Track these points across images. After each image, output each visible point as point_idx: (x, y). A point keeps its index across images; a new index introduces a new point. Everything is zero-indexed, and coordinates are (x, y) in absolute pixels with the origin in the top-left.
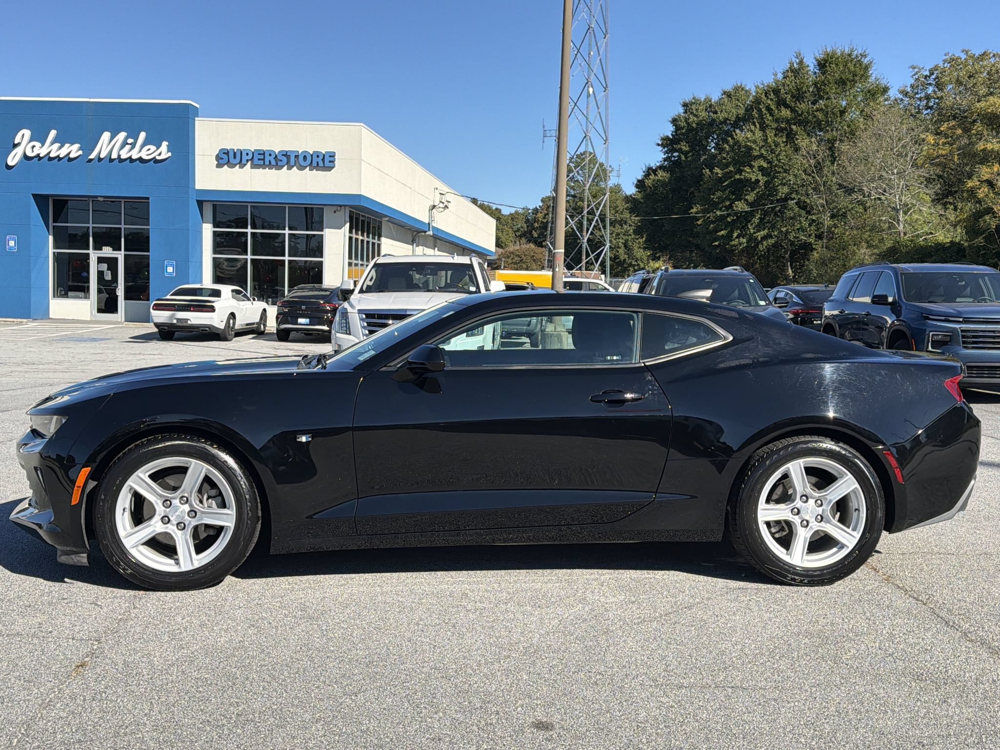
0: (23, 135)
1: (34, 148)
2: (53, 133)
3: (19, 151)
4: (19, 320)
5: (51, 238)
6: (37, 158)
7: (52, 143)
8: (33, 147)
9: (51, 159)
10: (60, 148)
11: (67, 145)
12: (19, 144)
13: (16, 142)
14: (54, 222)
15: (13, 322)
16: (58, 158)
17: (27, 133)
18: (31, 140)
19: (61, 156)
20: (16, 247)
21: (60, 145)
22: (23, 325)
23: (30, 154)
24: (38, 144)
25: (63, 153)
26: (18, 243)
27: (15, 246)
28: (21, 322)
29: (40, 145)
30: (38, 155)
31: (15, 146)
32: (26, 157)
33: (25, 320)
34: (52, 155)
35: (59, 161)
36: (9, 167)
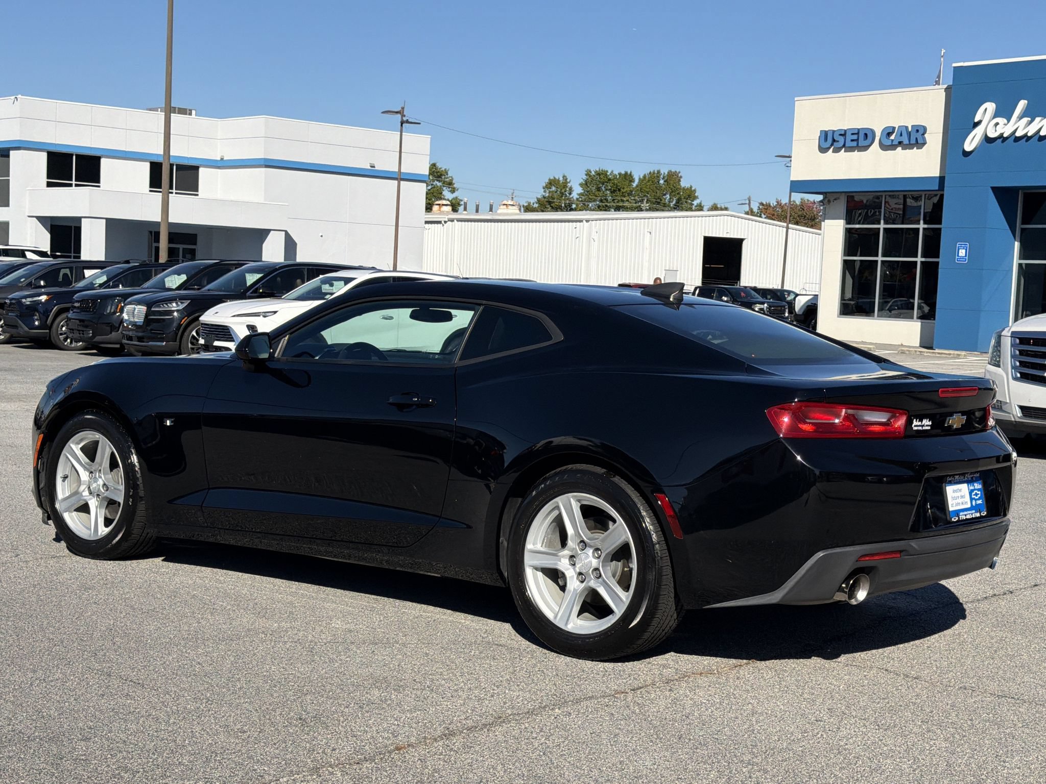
0: (986, 109)
1: (998, 127)
2: (1022, 104)
3: (978, 133)
4: (956, 352)
5: (1017, 245)
6: (1001, 140)
7: (1020, 118)
8: (997, 124)
9: (1017, 139)
10: (1030, 123)
11: (1038, 119)
12: (979, 123)
13: (976, 120)
14: (1023, 223)
15: (950, 354)
16: (1026, 138)
17: (990, 107)
18: (995, 116)
19: (1029, 134)
20: (967, 258)
21: (1030, 119)
22: (961, 359)
23: (992, 134)
24: (1001, 121)
25: (1031, 130)
26: (970, 253)
27: (966, 256)
28: (959, 355)
29: (1005, 121)
30: (1001, 136)
31: (976, 124)
32: (988, 140)
33: (963, 353)
34: (1018, 134)
35: (1027, 141)
36: (966, 154)
